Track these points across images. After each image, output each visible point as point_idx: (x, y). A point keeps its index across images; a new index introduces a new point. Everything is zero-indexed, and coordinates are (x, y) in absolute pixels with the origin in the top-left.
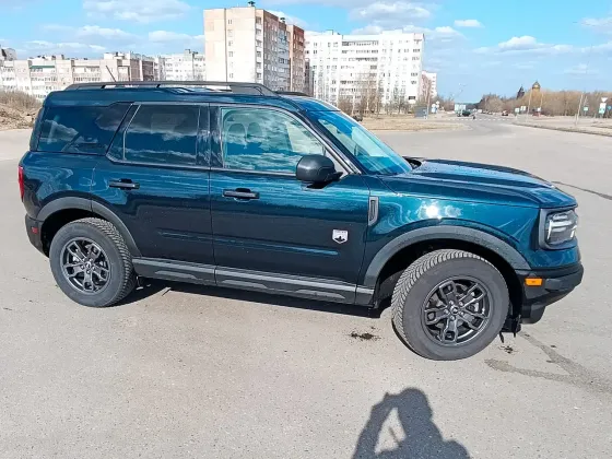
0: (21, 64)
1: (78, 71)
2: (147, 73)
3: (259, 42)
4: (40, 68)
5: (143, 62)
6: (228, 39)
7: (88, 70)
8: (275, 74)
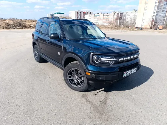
0: (93, 15)
1: (104, 16)
2: (121, 17)
3: (156, 6)
4: (96, 16)
5: (120, 14)
6: (146, 6)
7: (107, 16)
8: (160, 16)
